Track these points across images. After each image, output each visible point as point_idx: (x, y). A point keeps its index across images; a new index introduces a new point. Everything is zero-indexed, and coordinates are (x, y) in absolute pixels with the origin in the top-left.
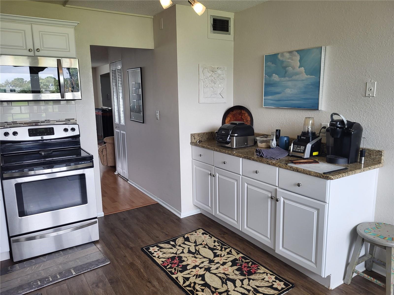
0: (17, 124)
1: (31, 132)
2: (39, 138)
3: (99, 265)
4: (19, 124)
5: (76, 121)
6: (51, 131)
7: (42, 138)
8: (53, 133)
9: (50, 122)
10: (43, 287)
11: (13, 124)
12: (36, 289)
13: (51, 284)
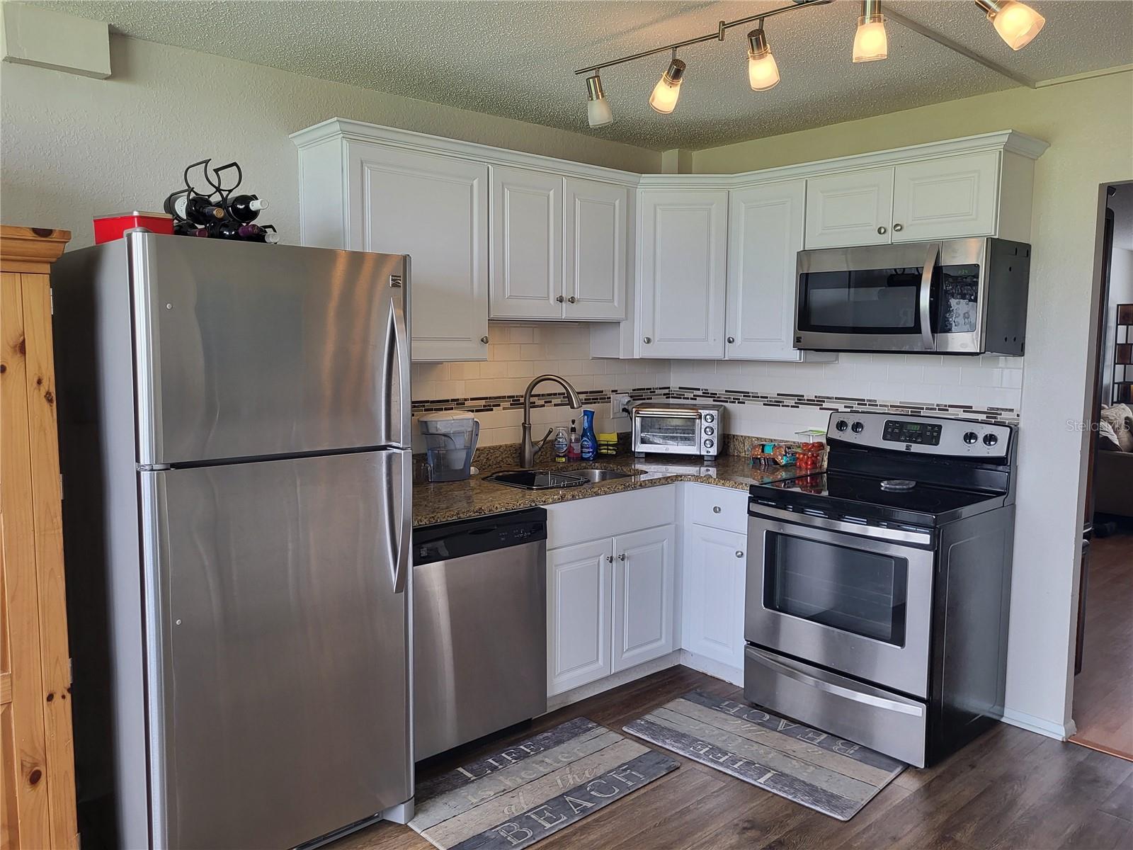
0: (877, 405)
1: (890, 430)
2: (900, 446)
3: (818, 806)
4: (881, 406)
5: (1018, 416)
6: (935, 434)
7: (908, 448)
8: (935, 440)
9: (947, 410)
10: (698, 760)
11: (869, 405)
12: (687, 755)
13: (712, 766)
